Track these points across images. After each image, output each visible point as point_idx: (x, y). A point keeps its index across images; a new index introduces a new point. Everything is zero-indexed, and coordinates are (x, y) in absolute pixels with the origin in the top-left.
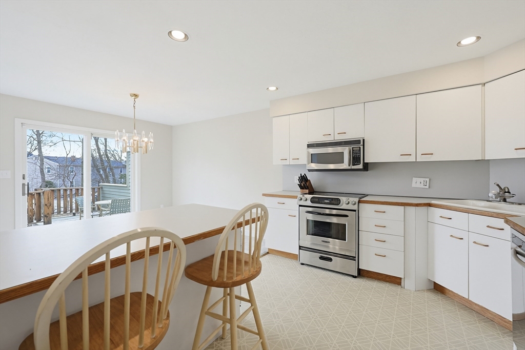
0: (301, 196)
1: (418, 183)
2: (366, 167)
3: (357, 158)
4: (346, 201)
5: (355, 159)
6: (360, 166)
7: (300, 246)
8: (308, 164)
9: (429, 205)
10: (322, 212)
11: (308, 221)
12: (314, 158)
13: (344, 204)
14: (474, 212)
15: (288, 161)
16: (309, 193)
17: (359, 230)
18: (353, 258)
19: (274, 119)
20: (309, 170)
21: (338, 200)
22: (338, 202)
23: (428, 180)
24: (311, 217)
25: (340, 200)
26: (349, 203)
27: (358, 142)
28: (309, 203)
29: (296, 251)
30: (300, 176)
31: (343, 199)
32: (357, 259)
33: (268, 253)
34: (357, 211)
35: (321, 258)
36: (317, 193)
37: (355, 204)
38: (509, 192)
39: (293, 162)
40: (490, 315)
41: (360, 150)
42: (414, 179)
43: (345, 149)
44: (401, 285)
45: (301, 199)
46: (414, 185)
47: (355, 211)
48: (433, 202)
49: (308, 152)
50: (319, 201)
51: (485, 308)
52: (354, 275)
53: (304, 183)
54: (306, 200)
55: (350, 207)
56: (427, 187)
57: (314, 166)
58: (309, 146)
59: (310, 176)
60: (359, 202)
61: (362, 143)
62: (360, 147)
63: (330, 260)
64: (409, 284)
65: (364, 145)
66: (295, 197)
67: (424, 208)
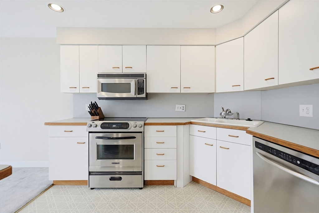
0: (91, 123)
1: (179, 108)
2: (148, 96)
3: (141, 88)
4: (134, 125)
5: (140, 89)
6: (144, 95)
7: (89, 172)
8: (99, 92)
9: (191, 123)
10: (112, 137)
11: (98, 146)
12: (104, 87)
13: (132, 128)
14: (221, 126)
15: (78, 89)
16: (100, 120)
17: (144, 148)
18: (139, 173)
19: (61, 46)
20: (100, 98)
21: (127, 124)
22: (126, 126)
23: (184, 106)
24: (101, 142)
25: (129, 124)
26: (136, 126)
27: (142, 75)
28: (99, 129)
29: (85, 177)
30: (90, 104)
31: (131, 123)
32: (143, 173)
33: (53, 185)
34: (143, 133)
35: (112, 179)
36: (107, 119)
37: (141, 127)
38: (230, 112)
39: (82, 91)
40: (228, 194)
41: (143, 82)
42: (177, 106)
43: (132, 81)
44: (174, 185)
45: (91, 126)
46: (177, 110)
47: (141, 132)
48: (192, 121)
49: (99, 82)
50: (109, 126)
51: (225, 190)
52: (141, 187)
53: (95, 110)
54: (96, 126)
55: (137, 129)
56: (184, 111)
57: (104, 94)
58: (99, 76)
59: (100, 104)
60: (145, 124)
61: (145, 77)
62: (144, 80)
63: (120, 179)
64: (180, 183)
65: (146, 79)
66: (85, 124)
67: (187, 126)
